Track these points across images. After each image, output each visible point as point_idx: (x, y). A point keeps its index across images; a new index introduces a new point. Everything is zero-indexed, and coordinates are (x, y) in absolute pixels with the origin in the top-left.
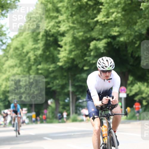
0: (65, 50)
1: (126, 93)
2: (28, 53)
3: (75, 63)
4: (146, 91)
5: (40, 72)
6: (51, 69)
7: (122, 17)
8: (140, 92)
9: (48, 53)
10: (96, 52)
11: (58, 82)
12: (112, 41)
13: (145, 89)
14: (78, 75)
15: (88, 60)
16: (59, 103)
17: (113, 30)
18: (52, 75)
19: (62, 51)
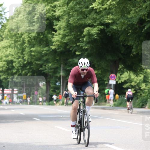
0: (59, 34)
1: (115, 80)
2: (22, 34)
3: (68, 47)
4: (135, 80)
5: (33, 53)
6: (44, 52)
7: (116, 5)
8: (129, 81)
9: (42, 37)
10: (89, 38)
11: (50, 65)
12: (105, 28)
13: (135, 78)
14: (70, 60)
15: (81, 46)
16: (50, 86)
17: (108, 17)
18: (45, 58)
19: (56, 35)
